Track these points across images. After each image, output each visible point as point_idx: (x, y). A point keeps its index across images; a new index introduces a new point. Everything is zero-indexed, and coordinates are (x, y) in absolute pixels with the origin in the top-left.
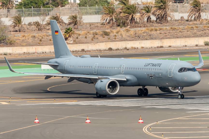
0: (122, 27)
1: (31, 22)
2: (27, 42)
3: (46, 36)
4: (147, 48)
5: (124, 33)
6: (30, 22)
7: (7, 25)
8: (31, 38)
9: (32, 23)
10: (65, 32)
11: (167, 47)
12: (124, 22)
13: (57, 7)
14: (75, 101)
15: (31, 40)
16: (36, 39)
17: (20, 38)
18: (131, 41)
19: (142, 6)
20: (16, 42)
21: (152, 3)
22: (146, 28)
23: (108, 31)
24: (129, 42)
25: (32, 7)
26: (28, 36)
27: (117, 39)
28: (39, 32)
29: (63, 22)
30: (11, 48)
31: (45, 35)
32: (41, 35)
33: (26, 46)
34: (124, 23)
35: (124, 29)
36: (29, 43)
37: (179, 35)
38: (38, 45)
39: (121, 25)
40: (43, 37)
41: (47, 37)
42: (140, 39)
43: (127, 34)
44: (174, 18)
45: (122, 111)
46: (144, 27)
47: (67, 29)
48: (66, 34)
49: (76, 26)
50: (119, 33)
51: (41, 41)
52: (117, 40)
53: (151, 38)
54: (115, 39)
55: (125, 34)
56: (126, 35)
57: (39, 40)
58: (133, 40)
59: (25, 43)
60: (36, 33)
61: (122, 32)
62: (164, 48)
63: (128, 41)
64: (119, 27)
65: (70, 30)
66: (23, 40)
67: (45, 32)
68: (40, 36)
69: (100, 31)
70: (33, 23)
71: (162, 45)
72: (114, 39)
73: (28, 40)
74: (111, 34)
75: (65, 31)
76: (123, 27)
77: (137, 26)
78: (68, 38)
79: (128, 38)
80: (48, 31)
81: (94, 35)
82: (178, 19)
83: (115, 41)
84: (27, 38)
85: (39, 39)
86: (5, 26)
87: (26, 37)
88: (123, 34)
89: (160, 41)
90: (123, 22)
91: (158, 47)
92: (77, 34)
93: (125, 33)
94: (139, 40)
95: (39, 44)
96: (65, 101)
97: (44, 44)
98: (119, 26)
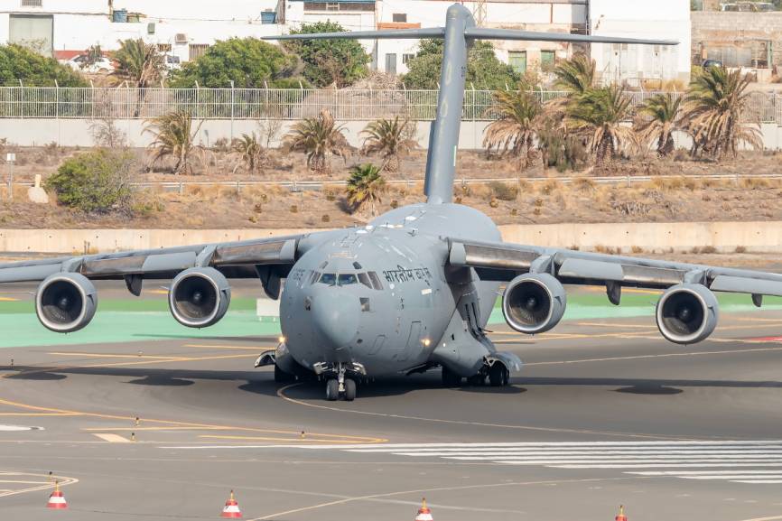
0: (565, 169)
1: (226, 140)
2: (206, 215)
3: (280, 193)
4: (654, 252)
5: (573, 193)
6: (221, 137)
7: (136, 146)
8: (224, 200)
9: (230, 142)
10: (352, 182)
11: (729, 253)
12: (574, 150)
13: (324, 85)
14: (379, 440)
15: (223, 207)
16: (241, 203)
17: (181, 198)
18: (595, 222)
19: (641, 96)
20: (168, 210)
21: (679, 87)
22: (654, 177)
23: (511, 182)
24: (588, 228)
25: (232, 83)
26: (216, 189)
27: (546, 213)
28: (253, 176)
29: (344, 144)
30: (146, 232)
31: (276, 190)
32: (261, 190)
33: (202, 226)
34: (574, 157)
35: (571, 176)
36: (213, 216)
37: (776, 207)
38: (246, 227)
39: (562, 161)
40: (268, 197)
41: (284, 199)
42: (629, 218)
43: (582, 199)
44: (762, 144)
45: (553, 483)
46: (647, 172)
47: (359, 169)
48: (353, 188)
49: (393, 162)
50: (554, 192)
51: (258, 209)
52: (546, 217)
53: (671, 213)
54: (535, 216)
55: (574, 198)
56: (577, 202)
57: (253, 206)
58: (602, 222)
59: (200, 217)
60: (242, 179)
61: (566, 187)
62: (716, 256)
63: (583, 222)
64: (554, 169)
65: (370, 176)
66: (192, 206)
67: (274, 176)
68: (257, 193)
69: (483, 182)
70: (232, 144)
71: (710, 244)
72: (532, 216)
73: (210, 206)
74: (524, 197)
75: (352, 179)
76: (567, 171)
77: (619, 170)
78: (363, 203)
79: (587, 214)
80: (287, 174)
81: (459, 197)
82: (774, 149)
83: (535, 222)
84: (207, 198)
85: (251, 201)
86: (126, 149)
87: (203, 195)
88: (565, 197)
89: (703, 227)
90: (571, 154)
91: (695, 251)
92: (395, 190)
93: (576, 194)
94: (627, 222)
95: (251, 223)
96: (340, 439)
97: (271, 223)
98: (552, 164)
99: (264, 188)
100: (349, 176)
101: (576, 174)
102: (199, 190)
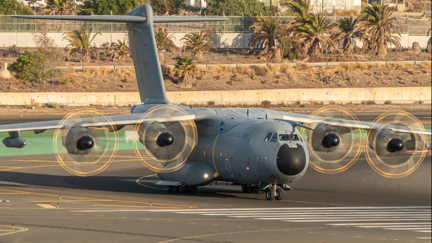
1: (108, 43)
2: (97, 84)
4: (341, 104)
5: (297, 72)
6: (105, 42)
7: (59, 47)
8: (107, 76)
9: (110, 45)
10: (177, 66)
11: (382, 105)
13: (162, 14)
14: (191, 207)
15: (106, 80)
16: (116, 78)
17: (83, 75)
18: (309, 88)
19: (335, 19)
20: (76, 81)
21: (355, 13)
22: (341, 63)
23: (262, 65)
24: (305, 91)
25: (111, 12)
26: (103, 70)
27: (282, 82)
28: (123, 63)
29: (171, 44)
30: (64, 94)
32: (127, 71)
33: (96, 90)
34: (297, 52)
35: (296, 62)
36: (101, 85)
37: (408, 79)
38: (119, 91)
39: (291, 55)
40: (131, 74)
42: (328, 85)
43: (302, 75)
44: (400, 45)
45: (287, 230)
46: (337, 60)
47: (181, 59)
48: (177, 69)
49: (200, 55)
50: (287, 71)
51: (125, 81)
52: (281, 84)
53: (350, 83)
54: (276, 84)
55: (297, 75)
56: (299, 77)
57: (122, 79)
58: (312, 88)
60: (116, 65)
62: (375, 106)
63: (303, 88)
64: (286, 59)
65: (187, 62)
66: (90, 80)
68: (125, 72)
69: (247, 65)
70: (111, 46)
71: (372, 100)
72: (274, 84)
73: (100, 80)
74: (271, 73)
75: (177, 64)
76: (294, 60)
77: (323, 60)
79: (304, 83)
82: (407, 47)
83: (276, 88)
84: (98, 75)
85: (121, 77)
86: (54, 48)
87: (96, 73)
89: (368, 90)
91: (363, 103)
93: (299, 72)
94: (327, 87)
95: (122, 88)
96: (171, 206)
97: (132, 89)
98: (286, 57)
99: (128, 69)
100: (175, 63)
101: (299, 61)
102: (94, 71)
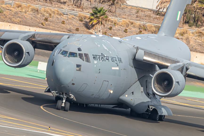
0: (192, 26)
2: (22, 18)
3: (58, 14)
5: (194, 37)
8: (31, 13)
10: (92, 15)
12: (198, 18)
15: (30, 16)
16: (39, 16)
17: (11, 9)
18: (202, 53)
20: (4, 13)
24: (199, 55)
26: (28, 7)
28: (46, 4)
31: (56, 12)
32: (49, 11)
33: (20, 23)
34: (198, 20)
35: (195, 29)
36: (25, 19)
38: (39, 27)
39: (191, 22)
40: (52, 15)
41: (59, 17)
43: (198, 41)
47: (97, 9)
48: (92, 17)
49: (113, 8)
50: (186, 35)
51: (46, 20)
55: (194, 40)
56: (195, 42)
57: (44, 18)
59: (19, 19)
60: (41, 4)
61: (191, 34)
63: (197, 52)
64: (187, 25)
65: (101, 13)
66: (16, 13)
67: (56, 5)
68: (47, 12)
69: (152, 25)
73: (25, 15)
75: (93, 13)
76: (193, 27)
78: (96, 25)
79: (199, 48)
80: (62, 6)
81: (141, 30)
84: (24, 10)
85: (44, 16)
87: (22, 9)
88: (190, 39)
90: (196, 19)
92: (112, 22)
93: (195, 38)
95: (42, 26)
97: (51, 27)
98: (187, 22)
99: (51, 10)
100: (91, 11)
101: (197, 29)
102: (21, 6)
